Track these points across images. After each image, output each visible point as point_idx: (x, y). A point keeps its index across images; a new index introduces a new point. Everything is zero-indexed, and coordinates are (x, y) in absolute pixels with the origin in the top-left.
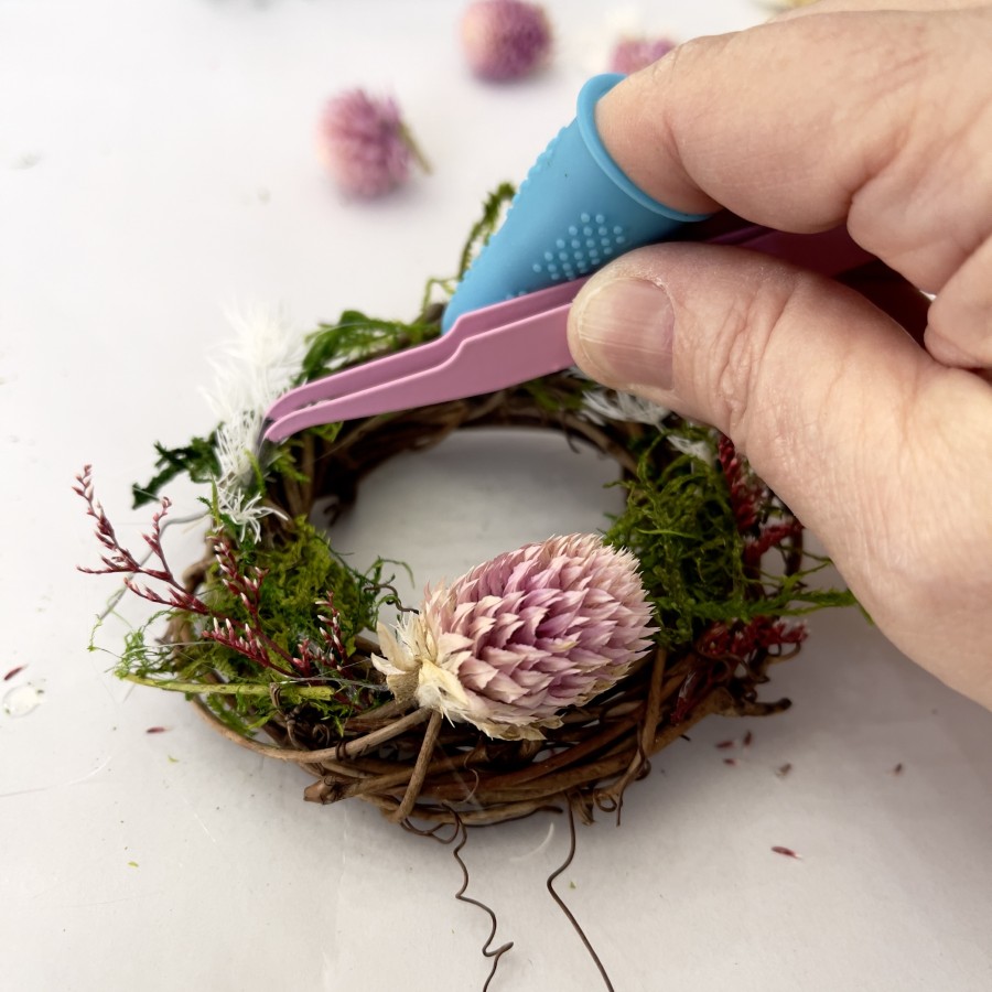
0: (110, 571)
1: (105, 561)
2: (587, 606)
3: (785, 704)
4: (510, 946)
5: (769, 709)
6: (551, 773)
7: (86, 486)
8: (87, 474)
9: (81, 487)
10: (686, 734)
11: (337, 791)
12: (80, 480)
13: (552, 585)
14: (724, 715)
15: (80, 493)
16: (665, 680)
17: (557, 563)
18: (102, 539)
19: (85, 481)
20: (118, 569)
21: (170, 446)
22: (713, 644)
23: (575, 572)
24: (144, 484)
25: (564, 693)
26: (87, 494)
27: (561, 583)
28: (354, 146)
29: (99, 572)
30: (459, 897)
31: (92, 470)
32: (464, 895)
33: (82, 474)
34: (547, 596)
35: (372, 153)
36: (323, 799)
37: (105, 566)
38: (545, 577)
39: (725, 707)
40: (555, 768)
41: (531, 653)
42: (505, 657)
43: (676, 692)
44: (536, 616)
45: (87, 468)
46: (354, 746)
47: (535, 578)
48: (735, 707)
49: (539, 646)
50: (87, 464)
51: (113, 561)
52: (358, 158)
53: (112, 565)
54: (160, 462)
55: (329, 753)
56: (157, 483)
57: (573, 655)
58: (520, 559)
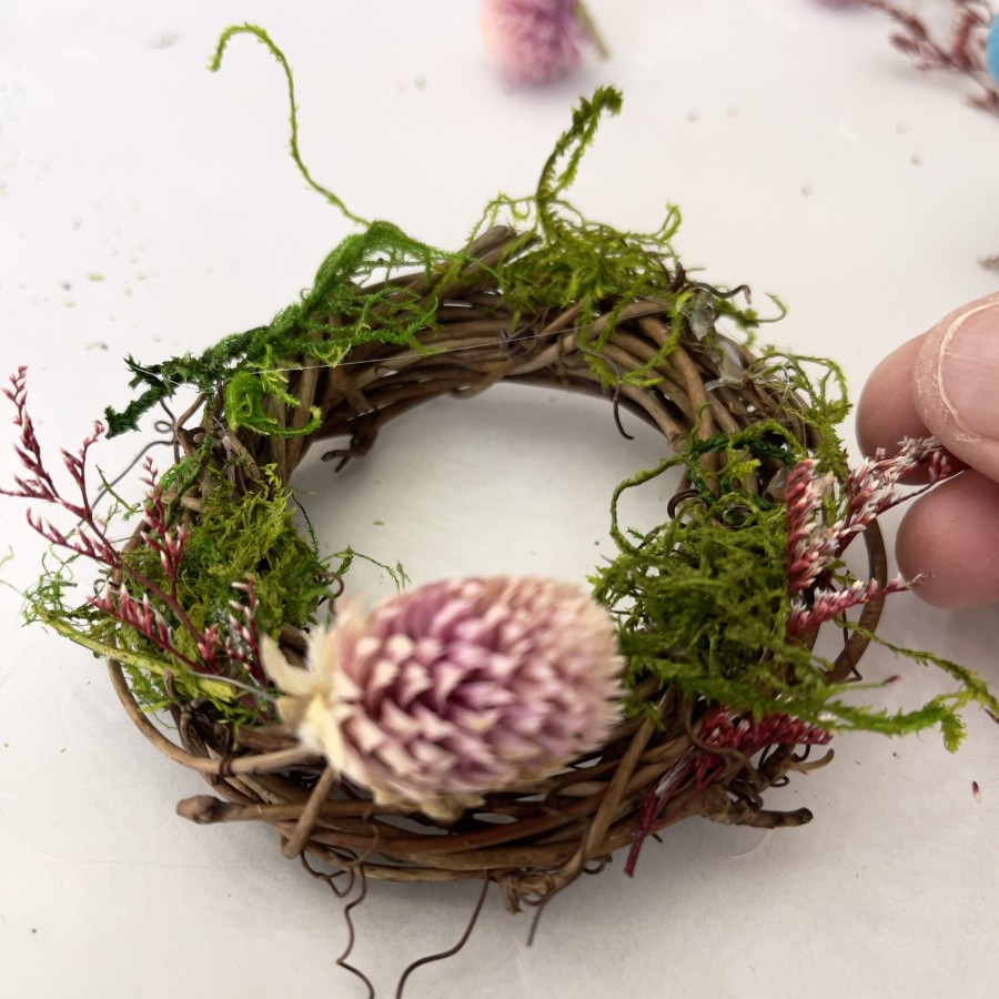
0: (22, 495)
1: (20, 482)
2: (519, 677)
3: (803, 816)
5: (779, 819)
6: (470, 850)
7: (20, 389)
8: (21, 377)
9: (14, 391)
10: (659, 833)
12: (14, 382)
14: (713, 819)
15: (12, 397)
16: (641, 765)
17: (496, 613)
18: (23, 456)
19: (19, 383)
20: (33, 494)
22: (716, 732)
23: (512, 632)
25: (477, 777)
26: (18, 399)
27: (493, 642)
29: (11, 494)
30: (341, 963)
31: (27, 372)
32: (346, 961)
33: (17, 375)
34: (469, 656)
36: (196, 818)
37: (19, 489)
38: (471, 629)
42: (397, 719)
43: (656, 781)
44: (449, 678)
45: (22, 370)
46: (243, 764)
48: (731, 813)
49: (446, 716)
50: (23, 364)
51: (28, 484)
52: (529, 37)
53: (27, 488)
54: (134, 384)
55: (212, 764)
56: (136, 409)
57: (488, 737)
58: (456, 595)
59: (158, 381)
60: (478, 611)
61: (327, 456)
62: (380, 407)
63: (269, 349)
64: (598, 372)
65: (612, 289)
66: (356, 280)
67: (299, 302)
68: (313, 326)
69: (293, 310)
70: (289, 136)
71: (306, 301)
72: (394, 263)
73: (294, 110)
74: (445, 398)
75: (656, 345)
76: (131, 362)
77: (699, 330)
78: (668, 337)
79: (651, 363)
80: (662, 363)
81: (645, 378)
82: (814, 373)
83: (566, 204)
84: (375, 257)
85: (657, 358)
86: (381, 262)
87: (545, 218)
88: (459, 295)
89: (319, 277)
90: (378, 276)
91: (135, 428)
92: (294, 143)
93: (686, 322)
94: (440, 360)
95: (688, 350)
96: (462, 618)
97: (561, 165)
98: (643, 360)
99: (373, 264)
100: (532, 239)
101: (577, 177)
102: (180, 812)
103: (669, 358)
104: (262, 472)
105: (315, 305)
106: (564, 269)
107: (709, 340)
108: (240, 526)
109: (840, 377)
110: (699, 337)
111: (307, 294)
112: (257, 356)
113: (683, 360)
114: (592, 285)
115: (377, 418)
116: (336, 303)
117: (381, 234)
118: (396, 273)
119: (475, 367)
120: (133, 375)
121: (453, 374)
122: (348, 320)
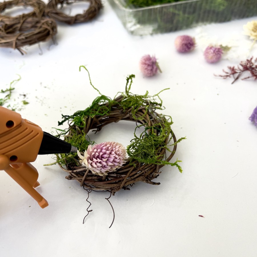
2: (110, 154)
3: (159, 184)
4: (92, 210)
5: (154, 183)
11: (70, 178)
13: (105, 149)
21: (64, 115)
23: (110, 148)
24: (60, 121)
25: (105, 168)
27: (107, 149)
28: (146, 66)
32: (87, 200)
34: (104, 151)
35: (150, 68)
36: (68, 179)
38: (105, 148)
39: (143, 180)
40: (107, 183)
41: (99, 160)
42: (95, 160)
44: (101, 154)
46: (75, 171)
47: (103, 148)
48: (146, 181)
49: (101, 159)
54: (62, 118)
55: (71, 171)
56: (63, 122)
57: (106, 162)
58: (103, 144)
59: (66, 118)
60: (106, 145)
61: (93, 131)
62: (103, 124)
63: (83, 114)
64: (134, 117)
65: (137, 105)
66: (99, 104)
67: (89, 107)
68: (91, 111)
69: (88, 108)
70: (90, 82)
71: (90, 107)
72: (104, 102)
73: (90, 78)
74: (114, 123)
75: (144, 113)
76: (62, 115)
77: (150, 111)
78: (145, 112)
79: (143, 116)
80: (144, 116)
81: (141, 118)
82: (167, 118)
83: (130, 93)
84: (101, 101)
85: (144, 115)
86: (102, 102)
87: (128, 94)
88: (115, 106)
89: (93, 103)
90: (102, 103)
91: (62, 124)
92: (91, 83)
93: (148, 110)
94: (112, 116)
95: (148, 114)
96: (103, 146)
97: (128, 87)
98: (142, 116)
99: (101, 102)
100: (126, 98)
101: (131, 88)
102: (66, 178)
103: (146, 115)
104: (81, 132)
105: (92, 108)
106: (130, 102)
107: (152, 113)
108: (78, 139)
109: (171, 118)
110: (150, 112)
111: (91, 106)
112: (81, 115)
113: (147, 116)
114: (134, 104)
115: (102, 126)
116: (95, 108)
117: (103, 97)
118: (104, 103)
119: (117, 117)
120: (62, 117)
121: (114, 119)
122: (96, 110)
